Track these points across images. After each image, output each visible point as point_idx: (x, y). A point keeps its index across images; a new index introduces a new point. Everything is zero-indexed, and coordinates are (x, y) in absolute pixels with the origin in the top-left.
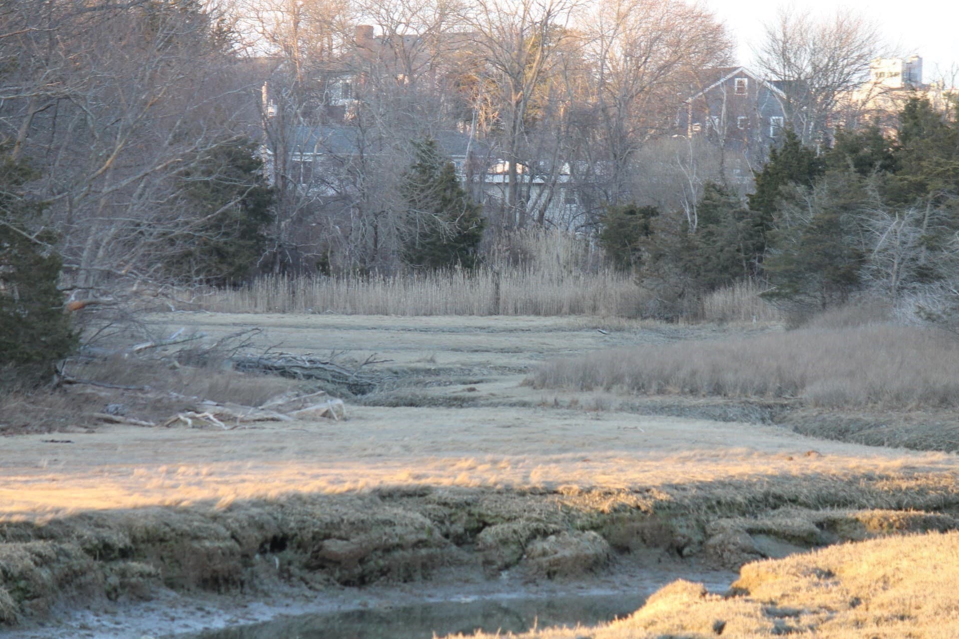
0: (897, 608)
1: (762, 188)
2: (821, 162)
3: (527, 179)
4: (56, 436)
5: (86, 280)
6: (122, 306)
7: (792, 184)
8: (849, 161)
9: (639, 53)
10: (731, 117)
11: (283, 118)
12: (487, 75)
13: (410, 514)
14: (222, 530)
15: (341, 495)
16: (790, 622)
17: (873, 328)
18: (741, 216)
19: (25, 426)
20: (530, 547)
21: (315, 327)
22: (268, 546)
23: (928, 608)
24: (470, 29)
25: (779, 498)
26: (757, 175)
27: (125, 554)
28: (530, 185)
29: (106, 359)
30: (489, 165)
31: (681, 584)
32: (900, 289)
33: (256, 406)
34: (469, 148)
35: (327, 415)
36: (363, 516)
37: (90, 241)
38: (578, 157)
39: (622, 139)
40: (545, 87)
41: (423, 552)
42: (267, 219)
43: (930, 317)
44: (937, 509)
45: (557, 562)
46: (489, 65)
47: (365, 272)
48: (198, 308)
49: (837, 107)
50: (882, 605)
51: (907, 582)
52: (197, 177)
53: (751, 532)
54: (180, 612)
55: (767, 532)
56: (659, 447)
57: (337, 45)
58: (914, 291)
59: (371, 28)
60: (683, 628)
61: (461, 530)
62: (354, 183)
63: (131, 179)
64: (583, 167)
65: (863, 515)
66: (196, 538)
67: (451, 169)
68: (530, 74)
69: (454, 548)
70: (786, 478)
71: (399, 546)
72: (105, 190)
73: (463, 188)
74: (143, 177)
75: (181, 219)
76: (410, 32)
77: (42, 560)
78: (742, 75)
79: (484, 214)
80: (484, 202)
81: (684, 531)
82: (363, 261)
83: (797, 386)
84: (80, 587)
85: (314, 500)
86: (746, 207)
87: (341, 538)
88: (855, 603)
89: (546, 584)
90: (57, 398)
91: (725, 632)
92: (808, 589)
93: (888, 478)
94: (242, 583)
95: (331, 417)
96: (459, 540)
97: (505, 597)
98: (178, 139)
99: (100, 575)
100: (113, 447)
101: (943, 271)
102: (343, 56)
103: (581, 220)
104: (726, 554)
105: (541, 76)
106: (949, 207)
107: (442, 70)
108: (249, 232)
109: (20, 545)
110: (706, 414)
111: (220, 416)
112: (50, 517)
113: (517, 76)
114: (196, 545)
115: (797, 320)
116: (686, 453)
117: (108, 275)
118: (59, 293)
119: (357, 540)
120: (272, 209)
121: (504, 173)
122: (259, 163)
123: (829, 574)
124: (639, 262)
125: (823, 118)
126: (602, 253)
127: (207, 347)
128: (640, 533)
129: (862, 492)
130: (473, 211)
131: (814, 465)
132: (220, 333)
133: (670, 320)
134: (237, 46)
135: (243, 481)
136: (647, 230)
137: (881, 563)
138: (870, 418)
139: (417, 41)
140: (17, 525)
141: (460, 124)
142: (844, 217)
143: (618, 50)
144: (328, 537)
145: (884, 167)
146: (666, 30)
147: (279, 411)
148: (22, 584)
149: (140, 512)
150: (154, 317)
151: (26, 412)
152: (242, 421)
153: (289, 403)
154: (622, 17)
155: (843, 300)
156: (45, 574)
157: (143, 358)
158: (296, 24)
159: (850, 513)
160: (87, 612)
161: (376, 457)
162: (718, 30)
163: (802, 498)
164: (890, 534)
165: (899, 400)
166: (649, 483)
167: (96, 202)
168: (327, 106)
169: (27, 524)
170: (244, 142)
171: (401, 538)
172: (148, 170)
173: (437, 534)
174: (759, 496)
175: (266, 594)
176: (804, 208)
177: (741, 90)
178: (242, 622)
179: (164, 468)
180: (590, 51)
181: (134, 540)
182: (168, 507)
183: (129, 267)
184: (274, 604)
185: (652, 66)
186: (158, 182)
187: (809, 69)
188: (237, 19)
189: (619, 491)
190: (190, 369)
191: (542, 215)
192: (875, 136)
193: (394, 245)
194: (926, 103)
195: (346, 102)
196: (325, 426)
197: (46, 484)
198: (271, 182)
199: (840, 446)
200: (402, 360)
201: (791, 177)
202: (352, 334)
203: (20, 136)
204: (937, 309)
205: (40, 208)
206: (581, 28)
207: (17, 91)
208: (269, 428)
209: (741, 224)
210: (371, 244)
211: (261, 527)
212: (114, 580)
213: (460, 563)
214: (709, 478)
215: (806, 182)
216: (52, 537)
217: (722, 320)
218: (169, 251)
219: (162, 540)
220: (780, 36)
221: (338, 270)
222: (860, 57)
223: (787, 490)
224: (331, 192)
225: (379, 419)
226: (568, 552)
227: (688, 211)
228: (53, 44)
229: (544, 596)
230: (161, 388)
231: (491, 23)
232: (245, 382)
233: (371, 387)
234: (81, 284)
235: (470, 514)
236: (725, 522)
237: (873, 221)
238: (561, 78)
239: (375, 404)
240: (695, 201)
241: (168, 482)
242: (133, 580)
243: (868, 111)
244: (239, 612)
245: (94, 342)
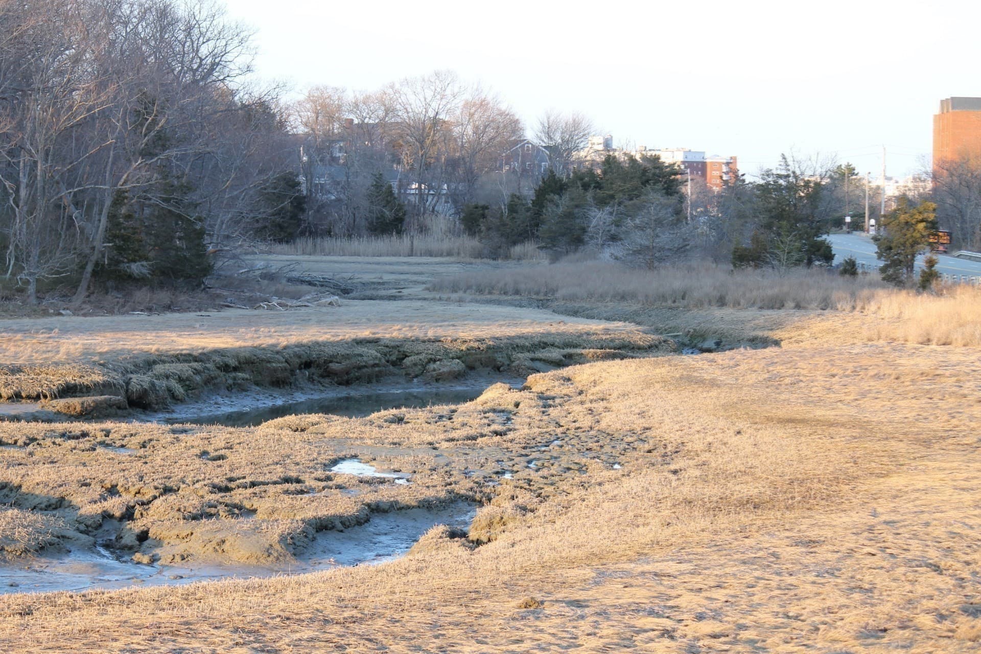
0: (601, 395)
1: (537, 196)
2: (566, 184)
3: (427, 191)
4: (203, 313)
5: (217, 238)
6: (233, 251)
7: (552, 195)
8: (579, 184)
9: (480, 132)
10: (523, 163)
11: (311, 162)
12: (407, 142)
13: (370, 351)
14: (281, 358)
15: (338, 342)
16: (550, 402)
17: (590, 263)
18: (528, 210)
19: (188, 308)
20: (427, 367)
21: (325, 262)
22: (303, 366)
23: (615, 395)
24: (399, 120)
25: (545, 343)
26: (536, 190)
27: (235, 369)
28: (428, 194)
29: (226, 277)
30: (408, 185)
31: (499, 384)
32: (603, 245)
33: (297, 299)
34: (399, 177)
35: (331, 304)
36: (348, 352)
37: (219, 221)
38: (451, 181)
39: (472, 173)
40: (435, 148)
41: (377, 369)
42: (303, 210)
43: (616, 258)
44: (619, 349)
45: (440, 374)
46: (408, 137)
47: (350, 236)
48: (269, 253)
49: (573, 159)
50: (593, 394)
51: (605, 383)
52: (269, 190)
53: (532, 360)
54: (261, 397)
55: (540, 360)
56: (489, 319)
57: (336, 128)
58: (609, 246)
59: (352, 120)
60: (500, 405)
61: (395, 359)
62: (344, 193)
63: (239, 191)
64: (453, 187)
65: (584, 351)
66: (269, 362)
67: (390, 187)
68: (428, 142)
69: (391, 367)
70: (549, 334)
71: (365, 366)
72: (226, 196)
73: (396, 195)
74: (243, 191)
75: (262, 210)
76: (371, 122)
77: (197, 372)
78: (528, 143)
79: (406, 208)
80: (406, 202)
81: (500, 359)
82: (348, 230)
83: (554, 291)
84: (214, 384)
85: (325, 344)
86: (530, 205)
87: (337, 363)
88: (581, 393)
89: (435, 384)
90: (203, 295)
91: (520, 407)
92: (559, 387)
93: (596, 334)
94: (291, 384)
95: (333, 305)
96: (394, 364)
97: (415, 390)
98: (261, 172)
99: (224, 380)
100: (229, 319)
101: (623, 236)
102: (339, 133)
103: (452, 211)
104: (521, 370)
105: (434, 143)
106: (625, 206)
107: (386, 140)
108: (294, 217)
109: (186, 365)
110: (511, 304)
111: (280, 305)
112: (200, 351)
113: (422, 143)
114: (269, 365)
115: (555, 259)
116: (502, 323)
117: (228, 237)
118: (204, 245)
119: (345, 364)
120: (305, 206)
121: (416, 189)
122: (299, 184)
123: (569, 380)
124: (480, 231)
125: (566, 164)
126: (462, 227)
127: (274, 271)
128: (480, 360)
129: (585, 341)
130: (401, 207)
131: (562, 328)
132: (280, 265)
133: (494, 259)
134: (289, 128)
135: (291, 335)
136: (484, 216)
137: (593, 374)
138: (588, 306)
139: (374, 126)
140: (185, 355)
141: (395, 166)
142: (576, 211)
143: (470, 130)
144: (331, 362)
145: (595, 187)
146: (492, 121)
147: (308, 302)
148: (187, 383)
149: (242, 350)
150: (249, 257)
151: (189, 302)
152: (290, 307)
153: (313, 298)
154: (472, 115)
155: (576, 250)
156: (198, 378)
157: (244, 276)
158: (317, 118)
159: (579, 351)
160: (218, 396)
161: (355, 324)
162: (516, 122)
163: (556, 344)
164: (597, 360)
165: (602, 297)
166: (484, 337)
167: (222, 202)
168: (331, 156)
169: (190, 355)
170: (291, 173)
171: (366, 362)
172: (247, 187)
173: (383, 361)
174: (536, 343)
175: (302, 389)
176: (557, 206)
177: (528, 150)
178: (290, 402)
179: (254, 329)
180: (456, 131)
181: (240, 363)
182: (256, 347)
183: (237, 233)
184: (305, 393)
185: (486, 139)
186: (251, 192)
187: (560, 141)
188: (289, 116)
189: (470, 340)
190: (266, 282)
191: (433, 208)
192: (591, 172)
193: (363, 223)
194: (615, 157)
195: (340, 155)
196: (330, 309)
197: (198, 336)
198: (305, 193)
199: (575, 319)
200: (367, 278)
201: (552, 192)
202: (343, 266)
203: (187, 171)
204: (620, 254)
205: (196, 206)
206: (452, 120)
207: (186, 150)
208: (303, 310)
209: (529, 214)
210: (352, 222)
211: (300, 357)
212: (230, 381)
213: (395, 375)
214: (513, 334)
215: (559, 194)
216: (201, 361)
217: (519, 259)
218: (256, 225)
219: (252, 363)
220: (546, 125)
221: (336, 235)
222: (584, 135)
223: (549, 340)
224: (333, 198)
225: (356, 306)
226: (445, 369)
227: (503, 207)
228: (203, 128)
229: (434, 390)
230: (252, 291)
231: (409, 118)
232: (292, 288)
233: (352, 291)
234: (215, 241)
235: (399, 351)
236: (520, 355)
237: (590, 213)
238: (443, 144)
239: (354, 299)
240: (506, 203)
241: (255, 336)
242: (239, 382)
243: (587, 161)
244: (289, 397)
245: (220, 269)
